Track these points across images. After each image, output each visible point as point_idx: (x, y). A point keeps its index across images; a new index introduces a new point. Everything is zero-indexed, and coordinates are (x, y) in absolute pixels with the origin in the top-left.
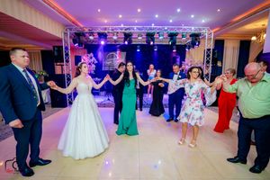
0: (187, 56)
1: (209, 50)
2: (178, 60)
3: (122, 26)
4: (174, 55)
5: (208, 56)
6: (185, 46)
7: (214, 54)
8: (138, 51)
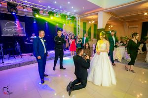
3: (26, 1)
8: (35, 22)
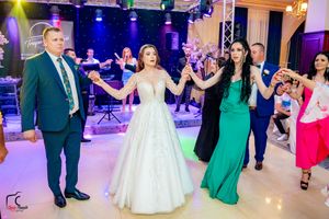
0: (190, 32)
1: (229, 23)
2: (176, 39)
4: (168, 31)
5: (228, 33)
6: (187, 14)
7: (235, 30)
8: (99, 19)
